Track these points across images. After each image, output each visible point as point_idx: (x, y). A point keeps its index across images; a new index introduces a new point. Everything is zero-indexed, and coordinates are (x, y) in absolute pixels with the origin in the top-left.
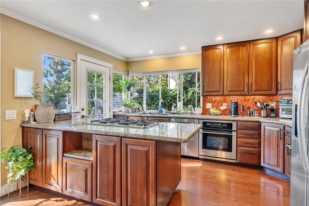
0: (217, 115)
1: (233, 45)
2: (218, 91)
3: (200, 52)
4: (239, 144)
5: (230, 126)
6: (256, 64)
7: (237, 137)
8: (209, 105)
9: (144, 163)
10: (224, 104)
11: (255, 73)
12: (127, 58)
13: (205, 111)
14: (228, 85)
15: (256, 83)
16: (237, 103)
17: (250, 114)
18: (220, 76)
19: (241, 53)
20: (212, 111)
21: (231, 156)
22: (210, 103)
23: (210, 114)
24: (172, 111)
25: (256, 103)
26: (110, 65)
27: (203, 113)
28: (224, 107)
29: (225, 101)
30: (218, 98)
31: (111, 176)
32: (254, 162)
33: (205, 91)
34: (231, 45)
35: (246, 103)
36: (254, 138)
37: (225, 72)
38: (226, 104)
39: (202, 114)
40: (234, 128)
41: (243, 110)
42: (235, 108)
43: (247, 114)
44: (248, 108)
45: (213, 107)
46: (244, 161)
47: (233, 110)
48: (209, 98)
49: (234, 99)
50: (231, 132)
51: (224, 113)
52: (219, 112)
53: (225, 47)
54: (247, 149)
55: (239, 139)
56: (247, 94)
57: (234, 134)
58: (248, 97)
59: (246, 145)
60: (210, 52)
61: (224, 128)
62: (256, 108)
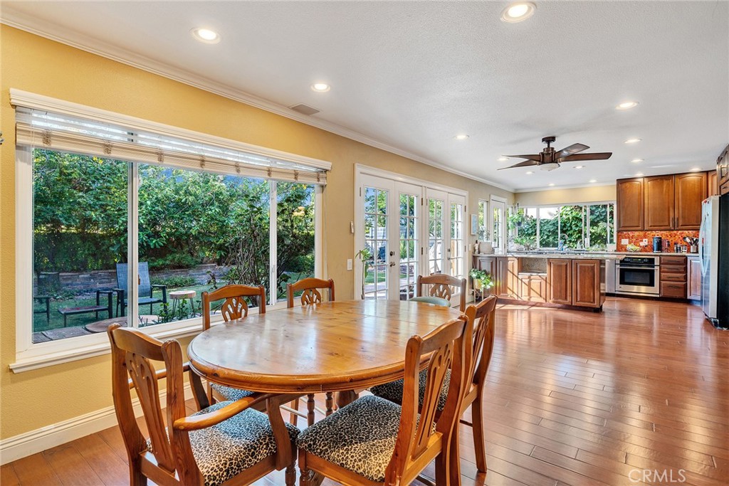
0: (636, 251)
1: (655, 178)
2: (638, 226)
3: (615, 183)
4: (662, 279)
5: (651, 261)
6: (682, 199)
7: (660, 272)
8: (625, 242)
9: (591, 274)
10: (644, 240)
11: (682, 208)
12: (516, 190)
13: (620, 248)
14: (650, 219)
15: (684, 218)
16: (661, 238)
17: (677, 250)
18: (640, 210)
19: (665, 186)
20: (630, 247)
21: (654, 290)
22: (626, 238)
23: (626, 250)
24: (578, 249)
25: (685, 238)
26: (504, 200)
27: (618, 250)
28: (645, 242)
29: (645, 237)
30: (636, 234)
31: (564, 284)
32: (679, 294)
33: (622, 225)
34: (652, 178)
35: (672, 239)
36: (680, 273)
37: (646, 206)
38: (647, 240)
39: (615, 251)
40: (657, 262)
41: (669, 245)
42: (658, 242)
43: (674, 250)
44: (675, 244)
45: (630, 243)
46: (669, 294)
47: (655, 246)
48: (625, 233)
49: (658, 234)
50: (653, 267)
51: (644, 249)
52: (638, 248)
53: (646, 180)
54: (672, 283)
55: (662, 274)
56: (673, 228)
57: (657, 268)
58: (675, 232)
59: (670, 279)
60: (628, 184)
61: (645, 263)
62: (685, 244)
